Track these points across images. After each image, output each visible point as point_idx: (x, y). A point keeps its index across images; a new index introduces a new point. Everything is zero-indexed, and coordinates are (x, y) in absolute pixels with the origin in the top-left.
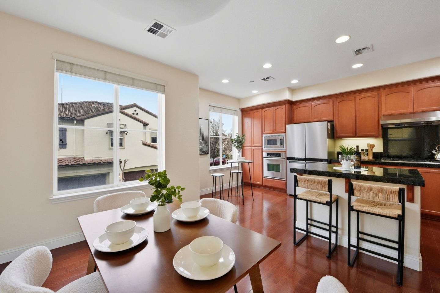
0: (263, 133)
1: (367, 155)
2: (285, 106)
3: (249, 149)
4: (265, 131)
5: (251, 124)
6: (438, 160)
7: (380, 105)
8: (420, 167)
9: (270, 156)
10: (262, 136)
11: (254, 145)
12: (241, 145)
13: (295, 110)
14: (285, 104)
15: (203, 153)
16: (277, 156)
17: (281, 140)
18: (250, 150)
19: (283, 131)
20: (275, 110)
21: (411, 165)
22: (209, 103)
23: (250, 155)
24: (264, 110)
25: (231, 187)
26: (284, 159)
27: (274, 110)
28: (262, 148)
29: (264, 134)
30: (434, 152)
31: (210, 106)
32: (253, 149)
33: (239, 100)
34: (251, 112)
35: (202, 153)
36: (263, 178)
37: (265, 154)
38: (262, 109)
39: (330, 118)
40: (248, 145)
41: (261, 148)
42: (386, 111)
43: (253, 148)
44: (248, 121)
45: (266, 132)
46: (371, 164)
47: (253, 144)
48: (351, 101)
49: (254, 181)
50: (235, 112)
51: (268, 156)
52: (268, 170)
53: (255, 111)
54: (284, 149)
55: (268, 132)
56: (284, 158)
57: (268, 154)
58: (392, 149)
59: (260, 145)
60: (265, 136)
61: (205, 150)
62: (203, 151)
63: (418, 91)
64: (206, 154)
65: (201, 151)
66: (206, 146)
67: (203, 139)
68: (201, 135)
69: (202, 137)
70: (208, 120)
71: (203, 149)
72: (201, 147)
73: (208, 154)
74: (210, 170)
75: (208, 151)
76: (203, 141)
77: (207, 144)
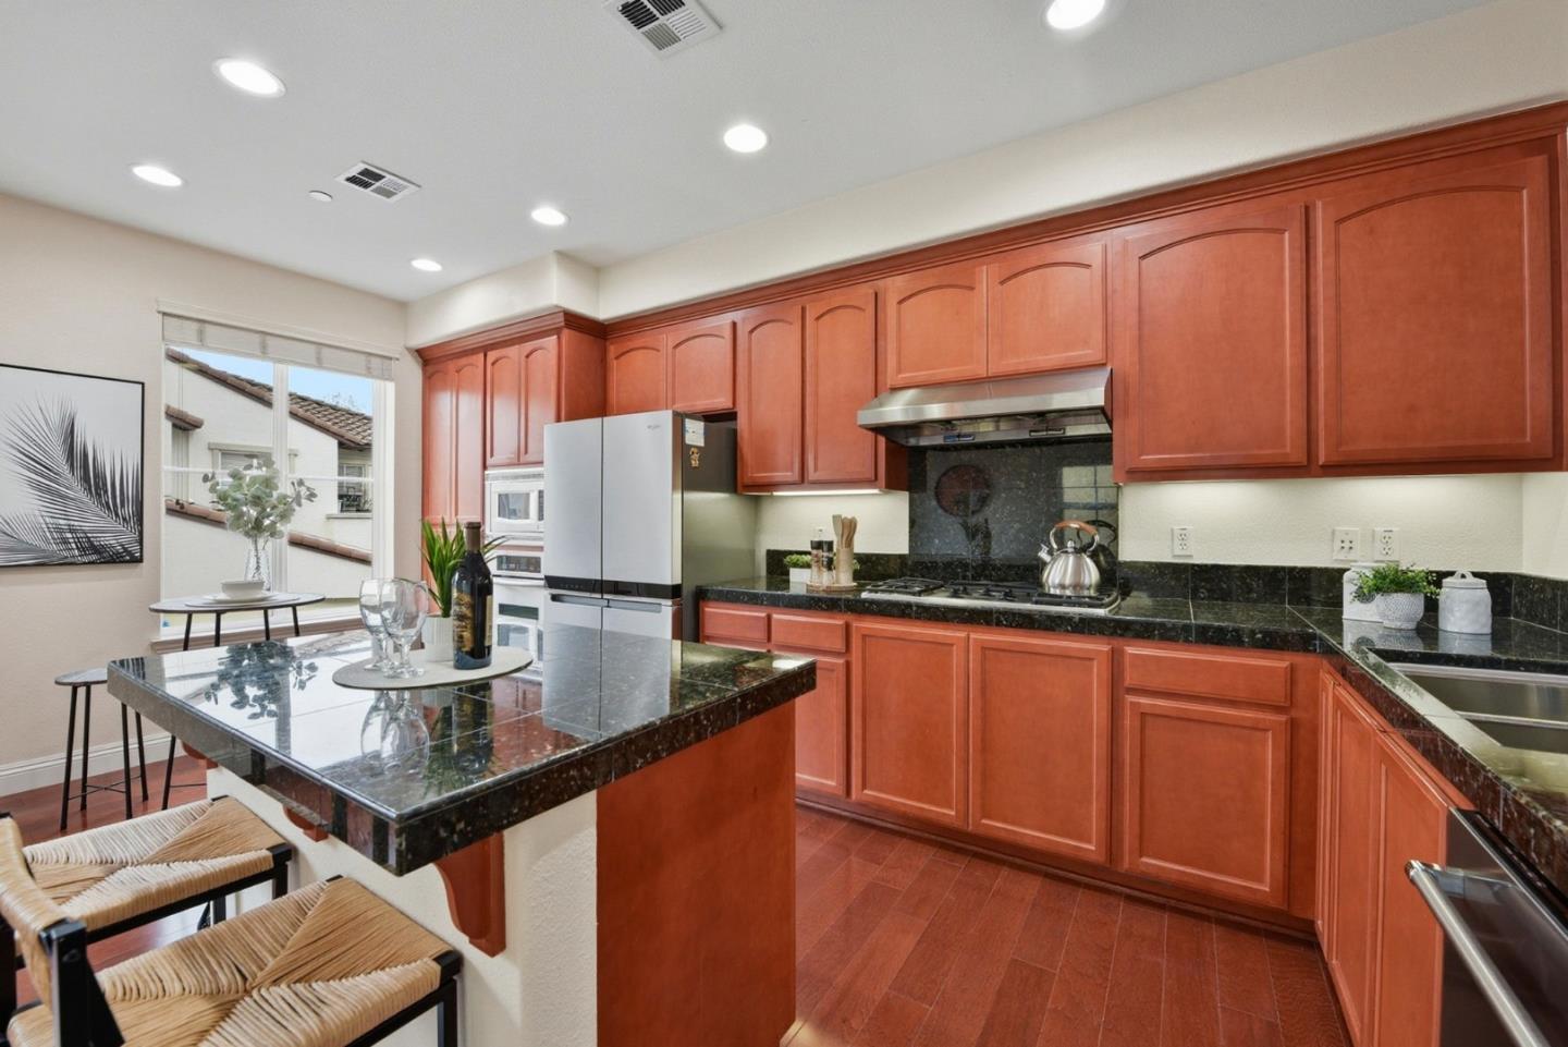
0: (488, 461)
1: (830, 565)
2: (556, 338)
4: (492, 454)
5: (449, 422)
6: (1052, 591)
7: (881, 343)
8: (979, 623)
10: (484, 478)
11: (460, 518)
13: (615, 362)
14: (557, 332)
15: (94, 557)
20: (527, 356)
21: (950, 616)
24: (492, 355)
27: (523, 357)
30: (1044, 555)
31: (165, 314)
33: (401, 308)
34: (451, 367)
35: (86, 559)
38: (484, 355)
39: (721, 402)
42: (899, 371)
45: (495, 459)
46: (823, 609)
47: (457, 514)
48: (791, 324)
50: (375, 360)
53: (463, 361)
57: (500, 561)
58: (937, 541)
59: (478, 516)
61: (109, 540)
62: (93, 547)
63: (1002, 283)
64: (114, 562)
65: (78, 548)
66: (124, 519)
67: (94, 482)
68: (78, 463)
69: (79, 472)
70: (143, 384)
71: (87, 537)
72: (72, 523)
73: (140, 560)
74: (155, 641)
75: (135, 548)
76: (91, 493)
77: (129, 510)
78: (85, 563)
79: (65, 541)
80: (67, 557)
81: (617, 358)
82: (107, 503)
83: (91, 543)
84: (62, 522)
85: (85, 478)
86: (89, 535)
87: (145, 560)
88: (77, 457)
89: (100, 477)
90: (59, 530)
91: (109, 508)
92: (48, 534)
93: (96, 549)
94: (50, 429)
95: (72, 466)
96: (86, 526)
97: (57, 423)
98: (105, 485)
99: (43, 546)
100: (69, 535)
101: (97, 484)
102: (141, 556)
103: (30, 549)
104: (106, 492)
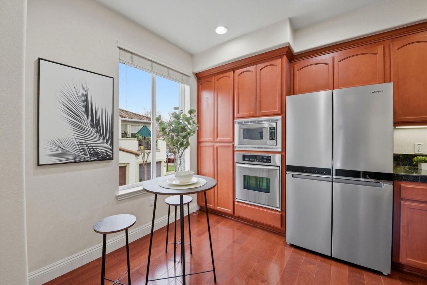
0: (235, 116)
2: (280, 59)
3: (210, 146)
4: (238, 113)
5: (212, 100)
9: (249, 161)
10: (234, 123)
11: (219, 139)
12: (184, 137)
13: (298, 72)
14: (281, 57)
15: (96, 158)
16: (262, 162)
17: (272, 129)
18: (211, 149)
19: (278, 110)
20: (261, 70)
22: (117, 42)
23: (212, 158)
24: (238, 72)
25: (172, 220)
26: (278, 168)
27: (258, 71)
28: (233, 145)
29: (238, 118)
31: (120, 48)
32: (217, 147)
34: (214, 79)
35: (92, 159)
36: (234, 202)
37: (238, 157)
38: (234, 72)
40: (207, 139)
41: (231, 144)
43: (216, 144)
44: (207, 97)
45: (240, 115)
47: (217, 137)
49: (217, 206)
50: (184, 77)
51: (244, 160)
52: (244, 188)
53: (221, 76)
54: (277, 148)
55: (246, 114)
56: (279, 166)
57: (244, 157)
59: (230, 139)
60: (239, 123)
61: (101, 150)
62: (95, 153)
64: (103, 160)
65: (89, 154)
66: (107, 140)
67: (95, 122)
68: (89, 113)
69: (90, 118)
70: (113, 78)
71: (93, 149)
72: (87, 142)
73: (111, 159)
74: (118, 195)
75: (110, 153)
76: (94, 128)
77: (108, 136)
78: (92, 161)
79: (84, 150)
80: (85, 158)
81: (298, 70)
82: (100, 132)
83: (94, 151)
84: (83, 141)
85: (92, 121)
86: (93, 147)
87: (114, 158)
88: (89, 111)
89: (97, 120)
90: (82, 145)
91: (101, 135)
92: (77, 147)
93: (96, 154)
94: (78, 97)
95: (87, 114)
96: (93, 143)
97: (81, 95)
98: (99, 124)
99: (75, 153)
100: (86, 148)
101: (96, 123)
102: (113, 157)
103: (70, 155)
104: (100, 127)
